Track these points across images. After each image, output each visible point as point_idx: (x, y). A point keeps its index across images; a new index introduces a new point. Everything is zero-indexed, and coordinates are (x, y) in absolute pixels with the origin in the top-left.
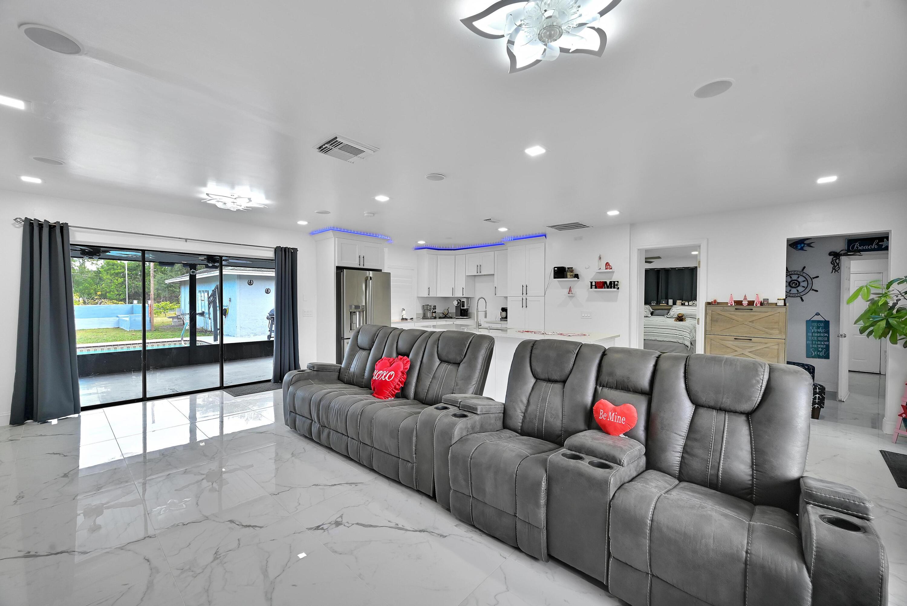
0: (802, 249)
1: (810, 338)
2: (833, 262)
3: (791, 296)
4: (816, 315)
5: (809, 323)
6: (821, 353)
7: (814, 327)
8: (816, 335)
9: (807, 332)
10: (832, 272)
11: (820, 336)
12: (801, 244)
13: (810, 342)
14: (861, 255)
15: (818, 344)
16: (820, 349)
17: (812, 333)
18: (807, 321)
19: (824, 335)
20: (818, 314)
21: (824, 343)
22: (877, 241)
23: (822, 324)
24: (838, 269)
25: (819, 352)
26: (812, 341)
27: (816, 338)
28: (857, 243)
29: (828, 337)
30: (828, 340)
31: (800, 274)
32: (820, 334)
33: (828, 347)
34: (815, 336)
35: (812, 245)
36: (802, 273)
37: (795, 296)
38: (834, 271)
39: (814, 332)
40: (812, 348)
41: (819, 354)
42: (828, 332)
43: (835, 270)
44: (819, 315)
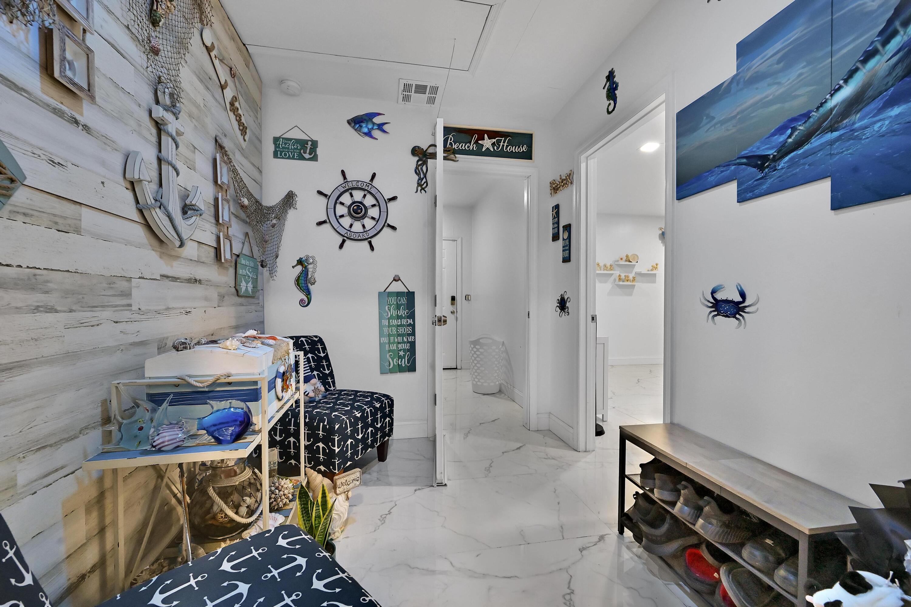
0: (369, 134)
1: (386, 330)
2: (419, 170)
3: (352, 237)
4: (394, 280)
5: (384, 295)
6: (404, 359)
7: (391, 305)
8: (395, 322)
9: (381, 318)
10: (417, 192)
11: (401, 325)
12: (367, 121)
13: (385, 340)
14: (457, 159)
15: (399, 343)
16: (402, 353)
17: (389, 319)
18: (380, 294)
19: (407, 322)
20: (396, 279)
21: (407, 339)
22: (476, 136)
23: (403, 299)
24: (425, 185)
25: (400, 360)
26: (389, 335)
27: (394, 329)
28: (451, 136)
29: (413, 326)
30: (413, 334)
31: (366, 188)
32: (401, 322)
33: (413, 344)
34: (393, 326)
35: (385, 127)
36: (370, 186)
37: (360, 238)
38: (419, 188)
39: (392, 317)
40: (389, 351)
41: (400, 364)
42: (412, 316)
43: (421, 186)
44: (399, 279)
